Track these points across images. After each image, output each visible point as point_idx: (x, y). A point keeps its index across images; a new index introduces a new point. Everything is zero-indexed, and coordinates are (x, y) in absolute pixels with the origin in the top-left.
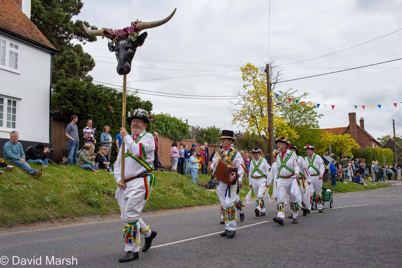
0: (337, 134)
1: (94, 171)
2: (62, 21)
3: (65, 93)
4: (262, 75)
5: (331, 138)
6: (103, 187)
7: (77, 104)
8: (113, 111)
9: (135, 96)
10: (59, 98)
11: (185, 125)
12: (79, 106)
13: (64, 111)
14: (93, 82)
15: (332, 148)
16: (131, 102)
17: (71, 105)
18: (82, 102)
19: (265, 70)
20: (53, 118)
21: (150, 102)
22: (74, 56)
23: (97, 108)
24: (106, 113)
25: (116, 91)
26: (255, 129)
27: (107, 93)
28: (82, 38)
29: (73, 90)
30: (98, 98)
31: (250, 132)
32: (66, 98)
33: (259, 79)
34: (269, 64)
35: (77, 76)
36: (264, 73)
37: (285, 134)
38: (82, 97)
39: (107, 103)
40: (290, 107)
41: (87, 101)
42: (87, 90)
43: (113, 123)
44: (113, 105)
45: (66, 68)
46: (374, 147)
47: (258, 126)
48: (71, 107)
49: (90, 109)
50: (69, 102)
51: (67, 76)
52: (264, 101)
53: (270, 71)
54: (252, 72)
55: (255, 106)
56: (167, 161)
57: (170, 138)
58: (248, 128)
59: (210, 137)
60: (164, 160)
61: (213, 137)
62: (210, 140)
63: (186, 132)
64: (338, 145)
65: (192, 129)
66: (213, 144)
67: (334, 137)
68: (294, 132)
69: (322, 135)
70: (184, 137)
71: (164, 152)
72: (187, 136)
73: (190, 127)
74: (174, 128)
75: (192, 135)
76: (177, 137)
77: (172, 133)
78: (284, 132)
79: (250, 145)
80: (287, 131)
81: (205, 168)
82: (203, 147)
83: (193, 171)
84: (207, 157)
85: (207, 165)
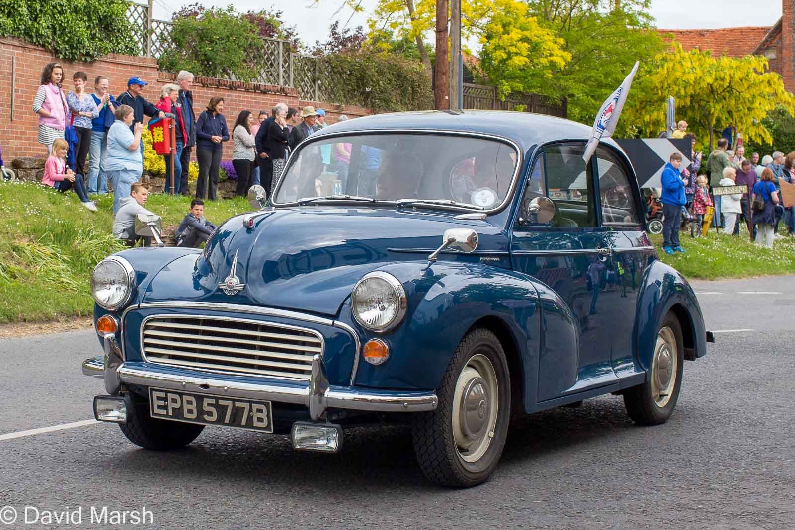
0: (717, 54)
5: (693, 68)
37: (516, 46)
56: (34, 139)
57: (48, 47)
58: (375, 18)
59: (210, 49)
60: (22, 133)
61: (225, 51)
62: (211, 63)
63: (115, 26)
64: (718, 94)
65: (139, 16)
66: (225, 75)
67: (704, 66)
68: (551, 38)
69: (658, 57)
70: (106, 48)
71: (22, 102)
72: (119, 43)
73: (132, 6)
74: (64, 8)
75: (140, 40)
76: (76, 44)
77: (57, 30)
78: (511, 38)
79: (371, 84)
80: (526, 33)
81: (177, 171)
82: (171, 90)
83: (125, 182)
84: (188, 128)
85: (185, 159)
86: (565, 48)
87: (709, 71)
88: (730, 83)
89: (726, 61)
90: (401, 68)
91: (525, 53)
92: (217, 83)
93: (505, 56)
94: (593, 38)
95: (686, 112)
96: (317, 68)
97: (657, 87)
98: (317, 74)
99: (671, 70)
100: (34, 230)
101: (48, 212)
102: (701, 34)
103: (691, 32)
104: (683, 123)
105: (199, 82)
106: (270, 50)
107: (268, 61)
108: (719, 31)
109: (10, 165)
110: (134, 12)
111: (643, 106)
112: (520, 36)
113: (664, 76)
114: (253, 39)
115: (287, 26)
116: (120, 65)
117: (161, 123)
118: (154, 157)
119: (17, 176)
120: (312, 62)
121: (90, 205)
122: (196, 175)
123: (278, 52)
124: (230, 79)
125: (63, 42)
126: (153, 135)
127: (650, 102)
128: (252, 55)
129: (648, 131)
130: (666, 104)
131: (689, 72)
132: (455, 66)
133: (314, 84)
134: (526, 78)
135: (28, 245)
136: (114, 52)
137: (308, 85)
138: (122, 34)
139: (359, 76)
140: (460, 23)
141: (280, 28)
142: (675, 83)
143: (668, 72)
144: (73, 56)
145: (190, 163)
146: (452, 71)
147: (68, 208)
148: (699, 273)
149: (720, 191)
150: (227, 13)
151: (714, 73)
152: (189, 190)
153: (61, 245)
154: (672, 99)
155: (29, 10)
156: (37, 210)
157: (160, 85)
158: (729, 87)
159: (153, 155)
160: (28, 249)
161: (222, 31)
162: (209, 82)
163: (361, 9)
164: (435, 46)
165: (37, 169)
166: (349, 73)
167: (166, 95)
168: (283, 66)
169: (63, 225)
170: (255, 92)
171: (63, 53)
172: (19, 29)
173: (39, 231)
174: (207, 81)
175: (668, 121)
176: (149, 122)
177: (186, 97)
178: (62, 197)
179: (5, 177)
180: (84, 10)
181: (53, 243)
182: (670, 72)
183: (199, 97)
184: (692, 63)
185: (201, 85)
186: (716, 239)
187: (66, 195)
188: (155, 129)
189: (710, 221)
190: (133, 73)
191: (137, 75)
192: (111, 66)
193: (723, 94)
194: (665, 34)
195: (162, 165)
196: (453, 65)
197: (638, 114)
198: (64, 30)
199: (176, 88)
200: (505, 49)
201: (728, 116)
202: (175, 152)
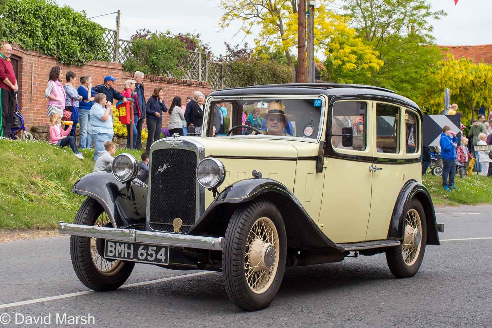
0: (476, 62)
5: (461, 70)
11: (94, 27)
37: (348, 57)
56: (45, 114)
57: (54, 56)
58: (260, 38)
59: (156, 58)
60: (37, 110)
61: (165, 59)
62: (156, 66)
63: (96, 43)
64: (477, 87)
65: (111, 37)
66: (165, 75)
67: (468, 69)
68: (371, 52)
69: (439, 63)
70: (91, 57)
71: (38, 91)
72: (98, 54)
73: (107, 31)
74: (64, 32)
75: (111, 52)
76: (72, 55)
77: (60, 46)
78: (345, 52)
79: (257, 80)
80: (355, 49)
81: (134, 135)
82: (130, 84)
83: (100, 141)
84: (141, 107)
85: (139, 127)
86: (379, 58)
87: (471, 72)
88: (485, 80)
89: (482, 66)
90: (276, 70)
91: (354, 61)
92: (160, 79)
93: (341, 63)
94: (397, 51)
95: (457, 98)
96: (223, 70)
97: (438, 82)
98: (223, 73)
99: (447, 71)
100: (44, 171)
101: (53, 160)
102: (466, 48)
103: (459, 47)
104: (454, 105)
105: (148, 79)
106: (193, 59)
107: (192, 65)
108: (477, 46)
109: (30, 130)
110: (108, 34)
111: (429, 94)
112: (350, 51)
113: (443, 75)
114: (182, 51)
115: (203, 43)
116: (99, 68)
117: (124, 105)
118: (120, 125)
119: (34, 137)
120: (220, 66)
121: (80, 156)
122: (146, 137)
123: (199, 60)
124: (168, 77)
125: (64, 53)
126: (119, 112)
127: (434, 92)
128: (182, 62)
129: (433, 110)
130: (444, 93)
131: (458, 73)
132: (310, 69)
133: (221, 80)
134: (355, 76)
135: (41, 181)
136: (95, 60)
137: (217, 81)
138: (100, 48)
139: (249, 75)
140: (313, 42)
141: (199, 44)
143: (445, 72)
144: (70, 62)
145: (143, 130)
146: (308, 72)
147: (66, 158)
148: (466, 200)
149: (479, 148)
150: (166, 35)
151: (474, 73)
152: (141, 146)
153: (61, 181)
154: (448, 90)
155: (42, 33)
156: (46, 159)
157: (124, 81)
158: (483, 82)
159: (119, 125)
160: (40, 183)
161: (163, 46)
162: (155, 79)
163: (250, 33)
164: (297, 56)
165: (46, 132)
166: (243, 73)
167: (128, 87)
168: (201, 69)
169: (62, 168)
170: (184, 85)
171: (64, 60)
172: (36, 45)
173: (47, 172)
174: (154, 78)
175: (445, 104)
176: (117, 104)
177: (140, 88)
178: (62, 150)
179: (26, 138)
180: (77, 33)
181: (56, 180)
182: (446, 73)
183: (148, 88)
184: (460, 67)
185: (149, 80)
186: (477, 179)
187: (64, 149)
188: (120, 108)
189: (472, 168)
190: (108, 73)
191: (110, 75)
192: (93, 68)
193: (481, 86)
194: (442, 48)
195: (125, 131)
196: (309, 68)
197: (426, 100)
198: (65, 45)
199: (134, 82)
200: (341, 59)
201: (483, 101)
202: (133, 123)
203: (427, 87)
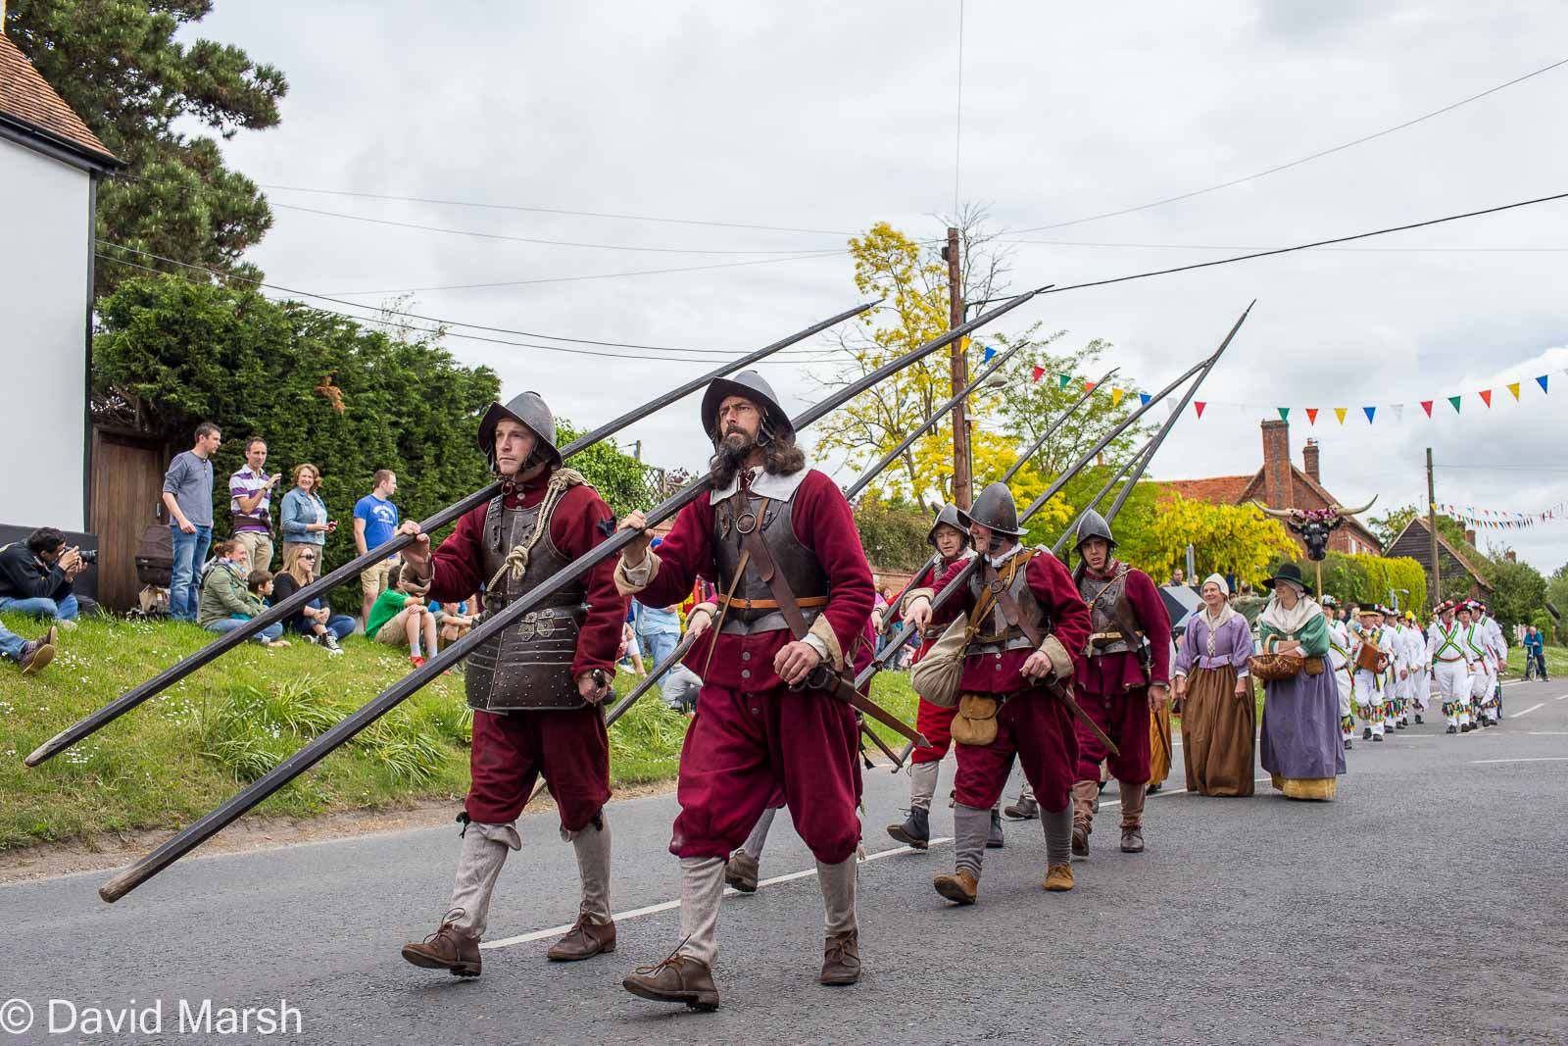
0: (1217, 503)
1: (265, 645)
2: (137, 44)
3: (148, 330)
4: (931, 270)
5: (1194, 518)
6: (302, 706)
7: (199, 377)
8: (342, 407)
9: (430, 347)
10: (125, 353)
11: (628, 464)
12: (205, 387)
13: (144, 403)
14: (260, 291)
15: (1199, 555)
16: (415, 370)
17: (173, 381)
18: (218, 369)
19: (945, 251)
20: (101, 432)
21: (488, 370)
22: (188, 184)
23: (280, 395)
24: (317, 414)
25: (353, 327)
26: (901, 479)
27: (318, 334)
28: (220, 113)
29: (183, 322)
30: (283, 356)
31: (881, 492)
32: (155, 352)
33: (919, 285)
34: (960, 227)
35: (199, 267)
36: (940, 265)
38: (218, 348)
39: (320, 374)
40: (1038, 396)
41: (237, 367)
42: (240, 323)
43: (344, 453)
44: (341, 381)
45: (152, 235)
46: (1354, 553)
47: (917, 468)
48: (172, 390)
49: (250, 396)
50: (164, 368)
51: (158, 265)
52: (937, 374)
53: (962, 255)
54: (892, 259)
55: (904, 391)
64: (1220, 542)
65: (655, 480)
67: (1204, 515)
69: (1158, 506)
73: (649, 470)
79: (882, 542)
80: (1027, 488)
83: (664, 645)
86: (1065, 502)
87: (1210, 520)
88: (1231, 531)
89: (1226, 509)
90: (910, 525)
97: (1158, 538)
99: (1171, 519)
102: (1184, 485)
113: (1165, 525)
131: (1190, 522)
139: (870, 534)
142: (1176, 533)
151: (1215, 522)
158: (1229, 535)
180: (604, 474)
182: (1170, 522)
184: (1192, 512)
193: (1225, 542)
201: (1230, 564)
203: (1141, 545)
